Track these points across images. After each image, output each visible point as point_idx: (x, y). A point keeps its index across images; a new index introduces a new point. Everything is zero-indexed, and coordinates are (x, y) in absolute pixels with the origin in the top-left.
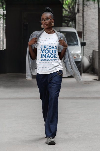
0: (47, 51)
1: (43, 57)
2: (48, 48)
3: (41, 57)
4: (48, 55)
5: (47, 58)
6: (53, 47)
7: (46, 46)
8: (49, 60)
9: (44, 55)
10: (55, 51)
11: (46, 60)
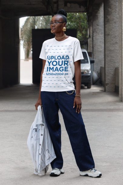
0: (55, 63)
1: (49, 71)
2: (56, 58)
3: (47, 71)
4: (57, 68)
5: (55, 71)
6: (63, 56)
7: (53, 57)
8: (58, 74)
9: (51, 67)
10: (66, 62)
11: (54, 74)
